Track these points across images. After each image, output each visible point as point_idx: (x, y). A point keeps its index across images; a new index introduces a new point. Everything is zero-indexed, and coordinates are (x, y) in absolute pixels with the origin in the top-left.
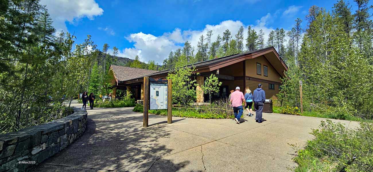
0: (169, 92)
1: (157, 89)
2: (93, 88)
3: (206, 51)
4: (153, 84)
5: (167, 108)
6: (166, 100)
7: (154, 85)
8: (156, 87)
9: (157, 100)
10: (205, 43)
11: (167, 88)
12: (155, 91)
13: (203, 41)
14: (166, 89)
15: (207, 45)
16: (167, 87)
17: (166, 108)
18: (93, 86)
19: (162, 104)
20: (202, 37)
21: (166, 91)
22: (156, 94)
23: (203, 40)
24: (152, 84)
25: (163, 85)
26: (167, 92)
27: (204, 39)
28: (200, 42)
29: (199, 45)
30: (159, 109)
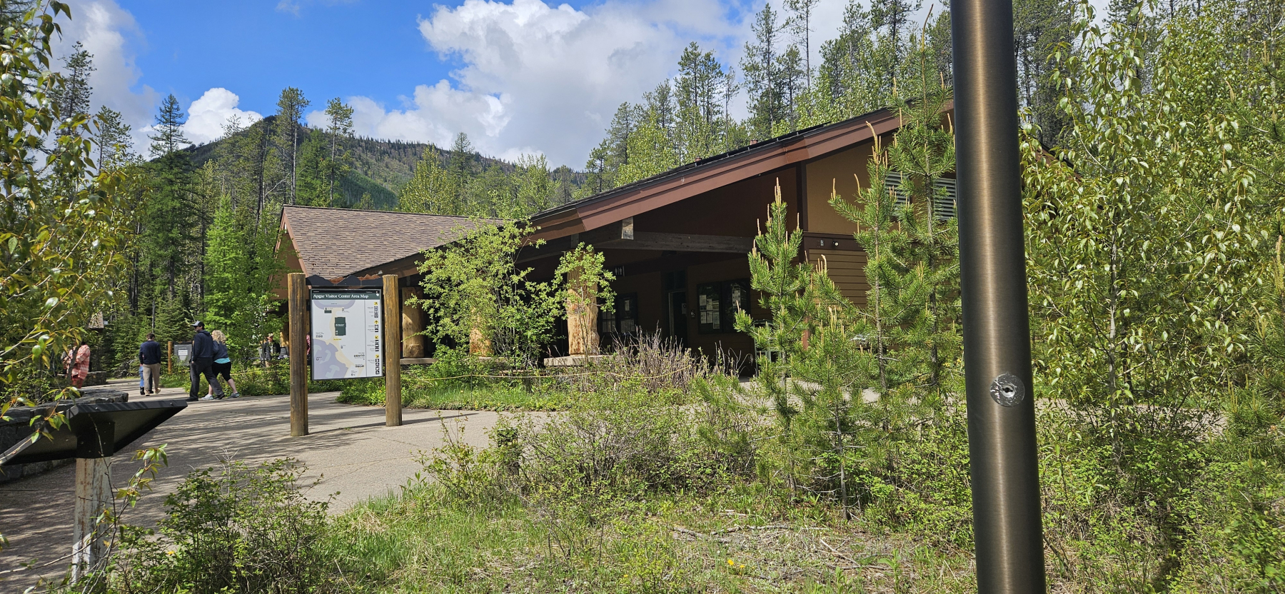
0: (386, 320)
1: (338, 313)
2: (217, 318)
3: (790, 89)
4: (323, 296)
5: (380, 375)
6: (377, 348)
7: (325, 298)
8: (333, 305)
9: (339, 348)
10: (780, 46)
11: (379, 305)
12: (330, 319)
13: (772, 40)
14: (376, 308)
15: (793, 55)
16: (379, 301)
17: (377, 372)
18: (220, 307)
19: (360, 361)
20: (767, 18)
21: (376, 316)
22: (337, 328)
23: (769, 31)
24: (320, 297)
25: (362, 296)
26: (379, 319)
27: (778, 23)
28: (757, 43)
29: (747, 61)
30: (348, 376)
